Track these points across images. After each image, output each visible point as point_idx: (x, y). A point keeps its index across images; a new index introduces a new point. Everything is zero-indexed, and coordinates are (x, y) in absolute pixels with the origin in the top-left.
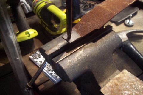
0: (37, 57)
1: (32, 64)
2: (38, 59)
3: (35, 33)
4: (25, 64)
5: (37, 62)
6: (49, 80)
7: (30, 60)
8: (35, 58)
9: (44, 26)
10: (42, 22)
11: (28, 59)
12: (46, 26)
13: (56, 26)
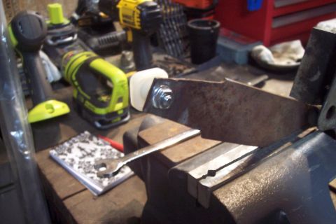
0: (66, 152)
1: (54, 165)
2: (66, 155)
3: (63, 107)
4: (40, 164)
5: (64, 159)
6: (86, 189)
7: (51, 158)
8: (62, 154)
9: (82, 100)
10: (79, 93)
11: (45, 157)
12: (85, 99)
13: (104, 98)
